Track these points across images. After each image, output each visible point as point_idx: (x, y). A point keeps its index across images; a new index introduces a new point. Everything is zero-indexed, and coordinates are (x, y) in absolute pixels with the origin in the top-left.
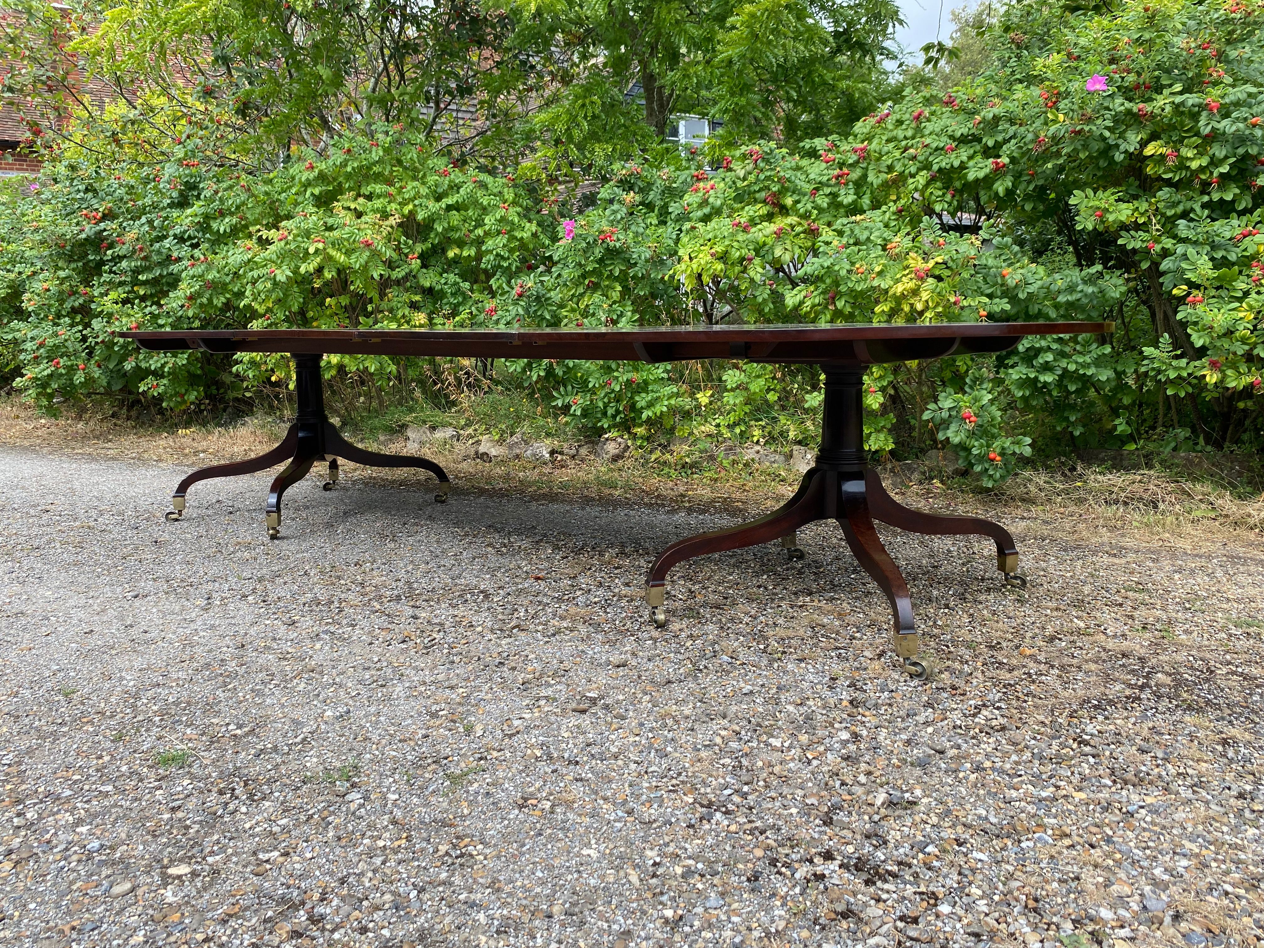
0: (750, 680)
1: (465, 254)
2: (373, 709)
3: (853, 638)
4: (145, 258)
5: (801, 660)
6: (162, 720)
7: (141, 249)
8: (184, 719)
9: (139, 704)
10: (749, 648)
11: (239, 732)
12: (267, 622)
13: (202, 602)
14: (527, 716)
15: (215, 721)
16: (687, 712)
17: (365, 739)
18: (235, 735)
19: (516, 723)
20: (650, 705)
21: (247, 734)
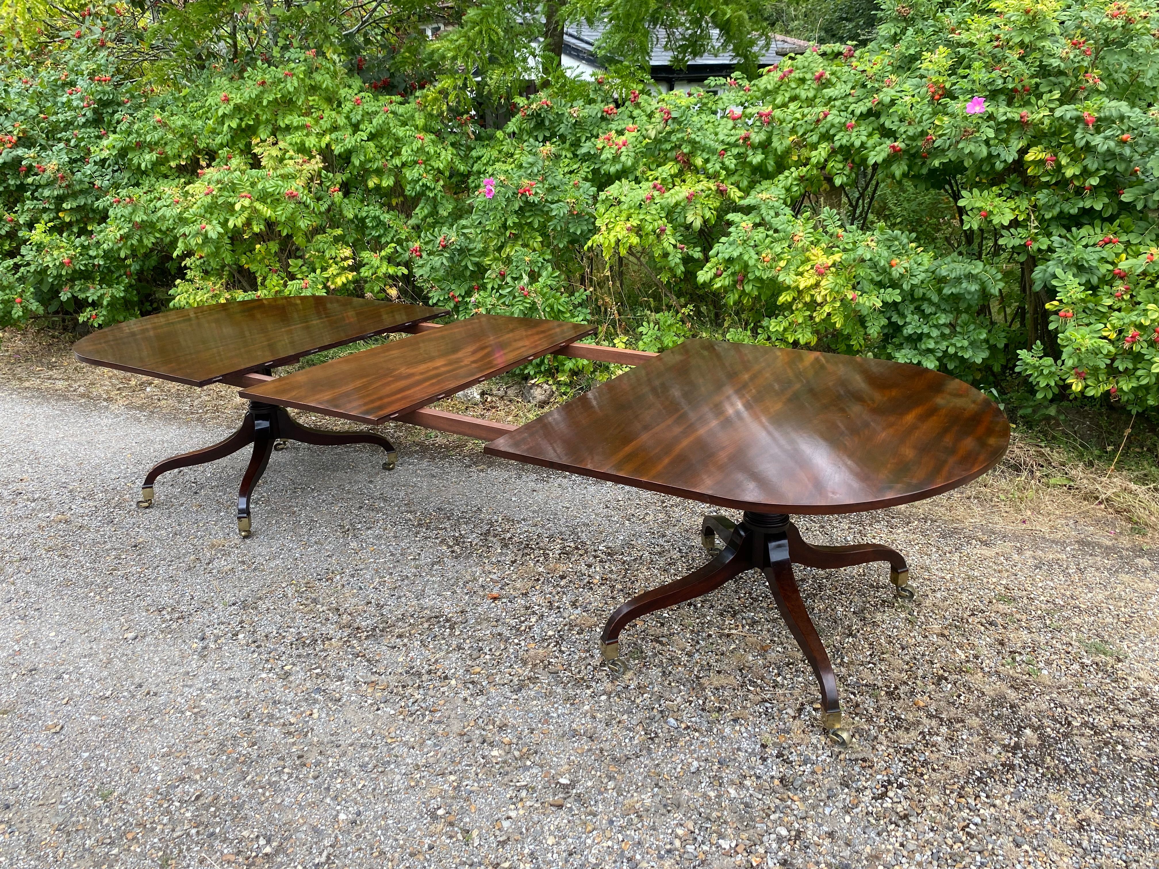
0: (695, 750)
1: (384, 184)
2: (379, 808)
3: (776, 685)
4: (68, 186)
5: (735, 720)
6: (198, 832)
7: (63, 178)
8: (218, 830)
9: (173, 808)
10: (691, 702)
11: (268, 850)
12: (264, 675)
13: (197, 645)
14: (513, 814)
15: (245, 833)
16: (648, 802)
17: (380, 854)
18: (266, 854)
19: (506, 824)
20: (615, 794)
21: (277, 851)
